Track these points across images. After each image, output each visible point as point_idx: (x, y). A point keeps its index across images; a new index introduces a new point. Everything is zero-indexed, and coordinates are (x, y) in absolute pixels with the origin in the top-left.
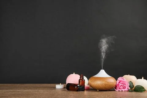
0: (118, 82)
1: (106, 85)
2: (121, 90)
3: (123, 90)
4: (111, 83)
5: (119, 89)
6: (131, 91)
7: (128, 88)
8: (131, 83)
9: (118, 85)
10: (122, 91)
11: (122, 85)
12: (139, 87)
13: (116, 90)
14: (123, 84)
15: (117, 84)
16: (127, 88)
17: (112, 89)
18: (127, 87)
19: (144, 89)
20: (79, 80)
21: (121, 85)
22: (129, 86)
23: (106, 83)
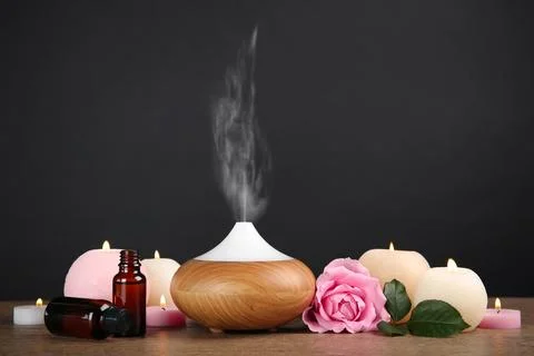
0: (323, 284)
1: (249, 300)
2: (337, 328)
3: (352, 326)
4: (280, 291)
5: (333, 319)
6: (390, 330)
7: (378, 317)
8: (400, 288)
9: (324, 300)
10: (345, 331)
11: (347, 298)
12: (434, 309)
13: (311, 328)
14: (348, 293)
15: (319, 296)
16: (372, 314)
17: (292, 321)
18: (376, 311)
19: (457, 322)
20: (116, 277)
21: (337, 299)
22: (387, 306)
23: (254, 292)
